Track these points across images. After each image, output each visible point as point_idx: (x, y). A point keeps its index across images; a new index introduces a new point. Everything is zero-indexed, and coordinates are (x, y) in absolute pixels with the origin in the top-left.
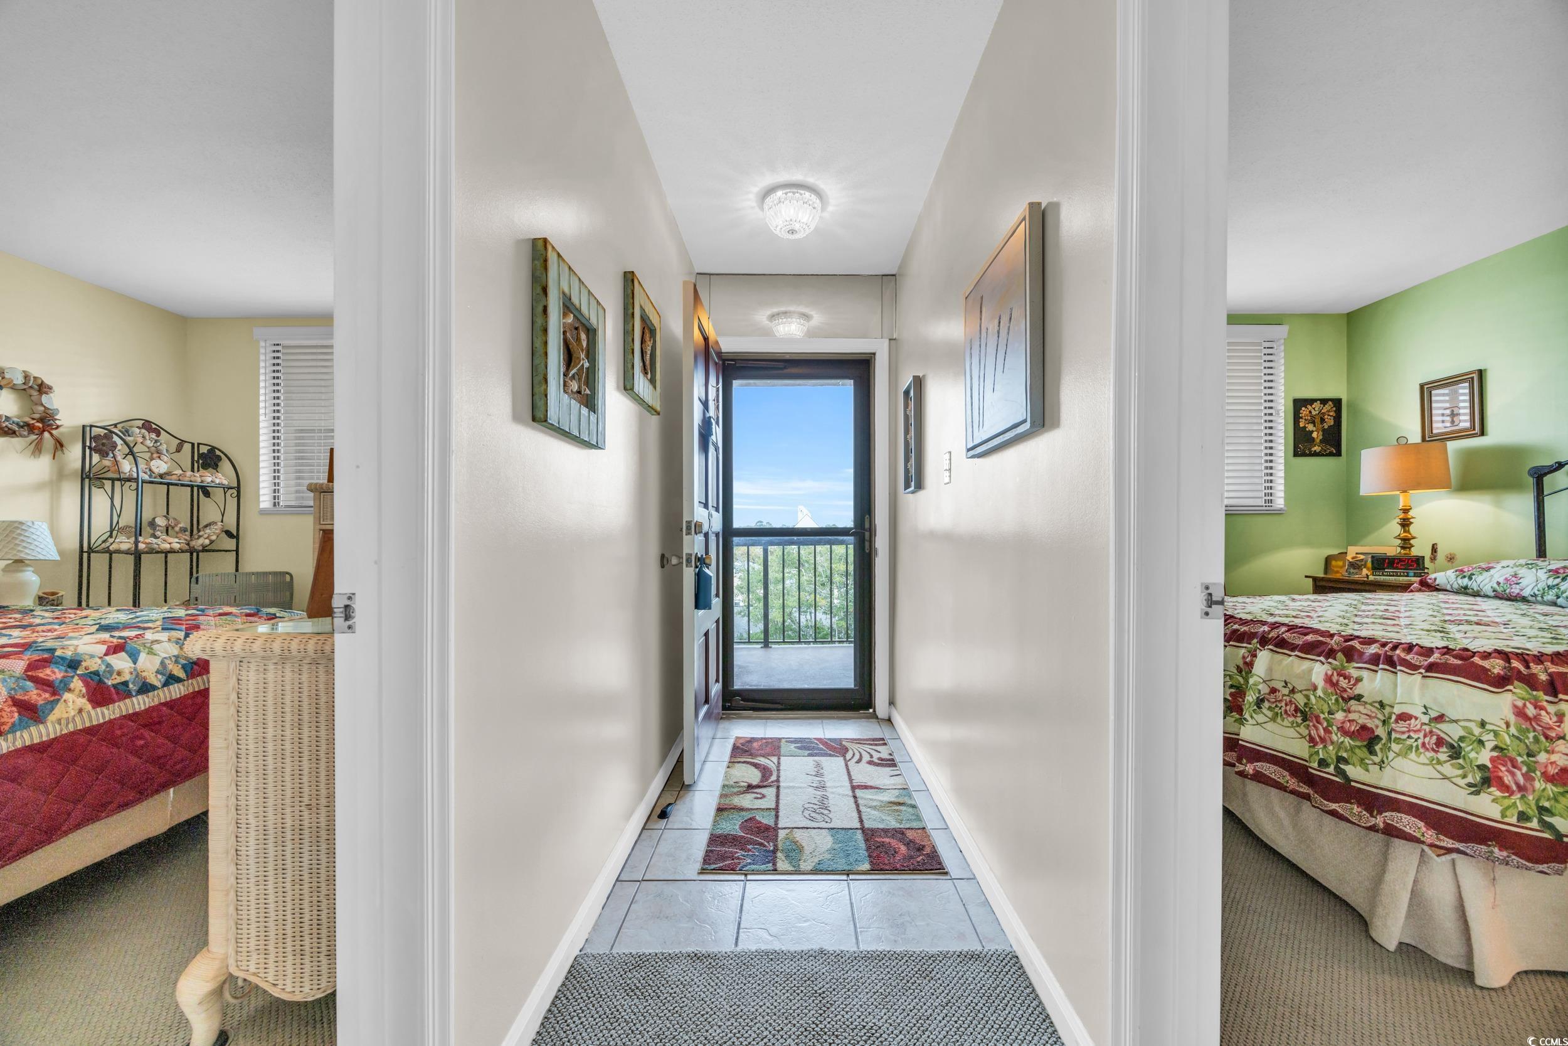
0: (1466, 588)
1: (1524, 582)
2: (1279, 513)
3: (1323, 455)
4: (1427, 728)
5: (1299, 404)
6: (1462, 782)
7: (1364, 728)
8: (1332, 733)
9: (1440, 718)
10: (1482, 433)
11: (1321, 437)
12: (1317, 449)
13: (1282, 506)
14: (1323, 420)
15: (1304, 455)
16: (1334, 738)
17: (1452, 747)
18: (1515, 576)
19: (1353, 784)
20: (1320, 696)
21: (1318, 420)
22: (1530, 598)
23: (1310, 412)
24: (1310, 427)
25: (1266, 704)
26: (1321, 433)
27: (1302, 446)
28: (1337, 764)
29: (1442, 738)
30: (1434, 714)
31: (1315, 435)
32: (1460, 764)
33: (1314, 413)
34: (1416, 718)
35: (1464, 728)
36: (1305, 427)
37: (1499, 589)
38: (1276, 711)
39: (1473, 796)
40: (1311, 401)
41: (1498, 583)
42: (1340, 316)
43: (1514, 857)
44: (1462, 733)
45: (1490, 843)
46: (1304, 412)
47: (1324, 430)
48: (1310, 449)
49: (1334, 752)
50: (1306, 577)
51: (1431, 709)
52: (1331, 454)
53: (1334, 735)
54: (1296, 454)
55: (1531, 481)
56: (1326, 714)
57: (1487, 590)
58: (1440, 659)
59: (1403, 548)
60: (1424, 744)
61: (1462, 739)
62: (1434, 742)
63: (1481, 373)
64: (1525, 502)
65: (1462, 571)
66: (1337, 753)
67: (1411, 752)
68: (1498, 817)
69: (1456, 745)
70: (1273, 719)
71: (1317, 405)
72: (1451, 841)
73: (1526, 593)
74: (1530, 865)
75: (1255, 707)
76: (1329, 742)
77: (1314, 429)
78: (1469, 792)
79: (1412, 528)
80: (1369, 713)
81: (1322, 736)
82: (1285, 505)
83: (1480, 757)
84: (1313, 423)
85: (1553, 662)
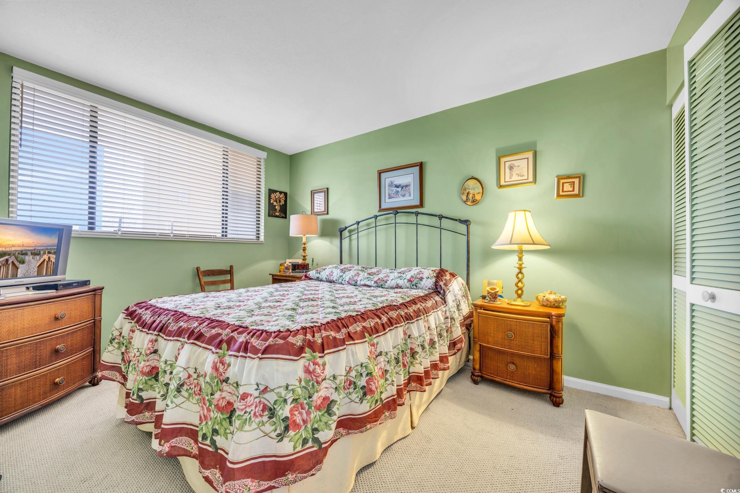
0: (318, 278)
1: (334, 274)
2: (262, 243)
3: (280, 217)
4: (257, 400)
5: (271, 192)
6: (273, 435)
7: (229, 403)
8: (211, 411)
9: (266, 390)
10: (328, 214)
11: (279, 209)
12: (277, 214)
13: (263, 240)
14: (280, 201)
15: (272, 216)
16: (212, 414)
17: (271, 410)
18: (332, 272)
19: (220, 451)
20: (207, 382)
21: (278, 201)
22: (336, 281)
23: (275, 196)
24: (275, 203)
25: (185, 387)
26: (279, 207)
27: (271, 212)
28: (212, 436)
29: (266, 405)
30: (262, 388)
31: (277, 207)
32: (274, 421)
33: (277, 197)
34: (251, 395)
35: (277, 393)
36: (273, 203)
37: (327, 278)
38: (190, 392)
39: (279, 443)
40: (276, 192)
41: (327, 275)
42: (287, 155)
43: (299, 475)
44: (276, 398)
45: (287, 473)
46: (273, 196)
47: (280, 206)
48: (275, 214)
49: (211, 426)
50: (270, 274)
51: (261, 384)
52: (283, 217)
53: (212, 412)
54: (269, 216)
55: (339, 233)
56: (209, 396)
57: (324, 279)
58: (273, 342)
59: (304, 260)
60: (255, 414)
61: (275, 402)
62: (261, 409)
63: (328, 189)
64: (337, 241)
65: (317, 270)
66: (213, 426)
67: (246, 425)
68: (291, 451)
69: (272, 408)
70: (188, 399)
71: (278, 193)
72: (266, 483)
73: (334, 279)
74: (305, 475)
75: (176, 393)
76: (209, 418)
77: (277, 205)
78: (278, 440)
79: (306, 251)
80: (232, 392)
81: (205, 415)
82: (264, 239)
83: (284, 412)
84: (276, 201)
85: (325, 330)
